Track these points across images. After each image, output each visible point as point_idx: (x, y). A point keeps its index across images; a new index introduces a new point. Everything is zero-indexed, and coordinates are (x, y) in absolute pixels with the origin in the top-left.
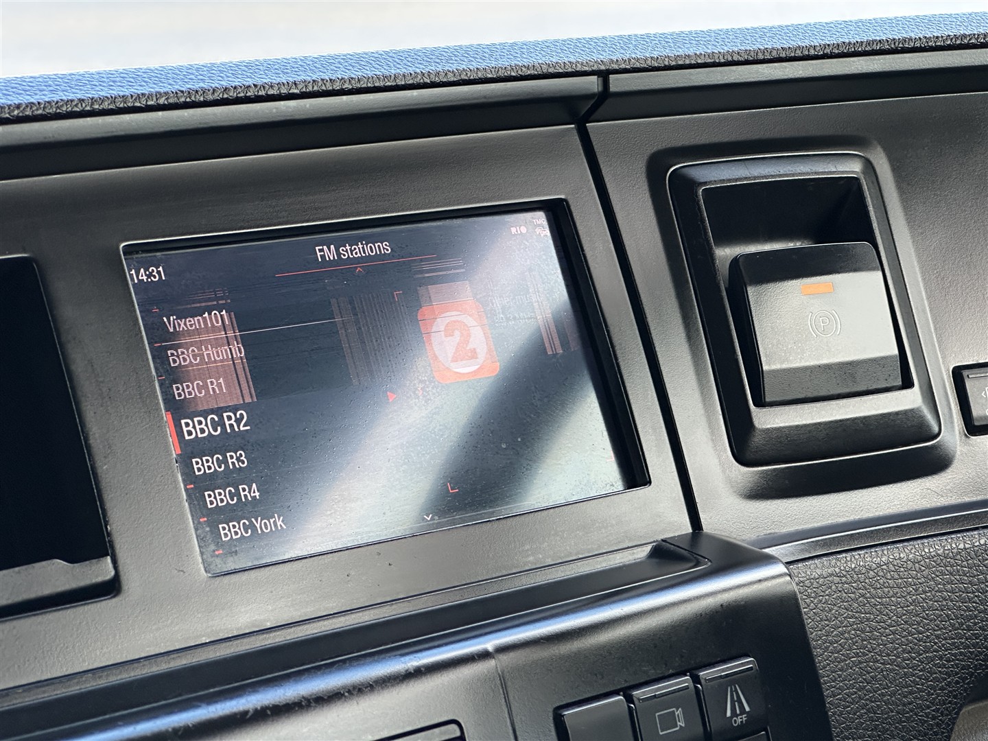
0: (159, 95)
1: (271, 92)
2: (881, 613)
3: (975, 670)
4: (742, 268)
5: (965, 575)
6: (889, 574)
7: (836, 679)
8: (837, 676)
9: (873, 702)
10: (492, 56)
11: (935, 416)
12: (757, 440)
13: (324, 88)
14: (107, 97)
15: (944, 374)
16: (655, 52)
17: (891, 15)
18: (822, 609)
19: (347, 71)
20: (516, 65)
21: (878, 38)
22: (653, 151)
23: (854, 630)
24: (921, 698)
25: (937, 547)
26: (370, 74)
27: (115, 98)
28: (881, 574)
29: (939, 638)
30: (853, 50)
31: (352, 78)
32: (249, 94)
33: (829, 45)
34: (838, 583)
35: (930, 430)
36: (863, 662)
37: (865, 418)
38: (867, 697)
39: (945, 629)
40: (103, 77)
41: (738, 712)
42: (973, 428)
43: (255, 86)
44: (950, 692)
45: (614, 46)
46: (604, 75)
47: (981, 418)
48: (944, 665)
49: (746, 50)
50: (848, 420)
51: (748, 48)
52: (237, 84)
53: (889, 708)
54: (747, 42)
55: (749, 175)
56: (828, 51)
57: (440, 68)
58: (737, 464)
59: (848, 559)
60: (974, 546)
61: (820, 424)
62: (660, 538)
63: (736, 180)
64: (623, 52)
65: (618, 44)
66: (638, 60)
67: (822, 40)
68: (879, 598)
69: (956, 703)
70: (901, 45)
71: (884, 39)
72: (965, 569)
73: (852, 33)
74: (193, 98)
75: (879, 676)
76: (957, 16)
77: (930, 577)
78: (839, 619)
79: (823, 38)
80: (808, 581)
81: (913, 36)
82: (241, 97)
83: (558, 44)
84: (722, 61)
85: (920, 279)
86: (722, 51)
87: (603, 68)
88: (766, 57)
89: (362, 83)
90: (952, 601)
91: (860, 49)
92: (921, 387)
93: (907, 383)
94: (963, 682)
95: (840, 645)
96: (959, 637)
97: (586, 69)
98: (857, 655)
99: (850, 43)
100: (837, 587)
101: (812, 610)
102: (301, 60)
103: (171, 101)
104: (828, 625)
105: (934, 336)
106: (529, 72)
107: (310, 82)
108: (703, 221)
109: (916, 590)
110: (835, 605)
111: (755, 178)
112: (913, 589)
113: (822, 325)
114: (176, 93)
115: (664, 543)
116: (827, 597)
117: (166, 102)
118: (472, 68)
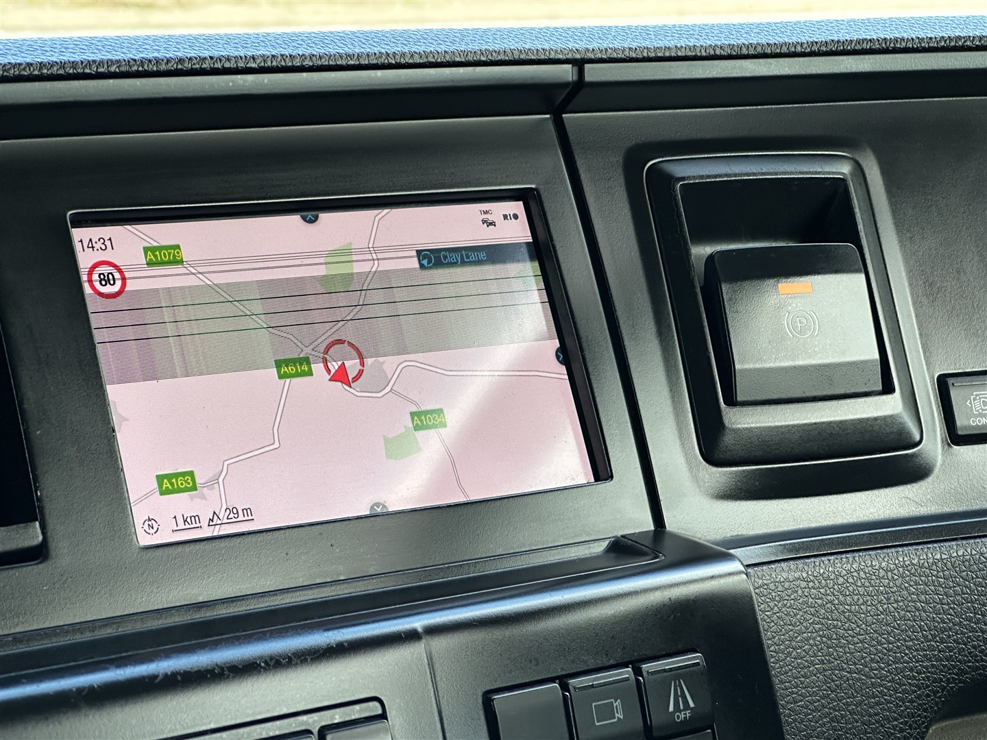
0: (110, 62)
1: (227, 65)
2: (849, 620)
3: (948, 684)
4: (717, 265)
5: (940, 586)
6: (859, 582)
7: (798, 686)
8: (799, 683)
9: (837, 711)
10: (463, 40)
11: (917, 423)
12: (728, 440)
13: (283, 64)
14: (56, 62)
15: (928, 381)
16: (633, 44)
17: (885, 16)
18: (786, 613)
19: (309, 48)
20: (486, 50)
21: (869, 37)
22: (631, 144)
23: (820, 636)
24: (889, 710)
25: (912, 556)
26: (333, 52)
27: (65, 63)
28: (851, 580)
29: (910, 649)
30: (842, 48)
31: (313, 55)
32: (204, 66)
33: (816, 43)
34: (805, 588)
35: (910, 437)
36: (827, 670)
37: (841, 422)
38: (831, 705)
39: (917, 640)
40: (55, 44)
41: (682, 707)
42: (956, 438)
43: (211, 58)
44: (920, 705)
45: (591, 36)
46: (579, 64)
47: (965, 428)
48: (915, 677)
49: (729, 45)
50: (823, 423)
51: (732, 42)
52: (193, 55)
53: (854, 718)
54: (732, 36)
55: (729, 172)
56: (815, 48)
57: (406, 49)
58: (704, 463)
59: (817, 564)
60: (951, 557)
61: (793, 426)
62: (619, 534)
63: (716, 176)
64: (601, 41)
65: (596, 34)
66: (615, 50)
67: (810, 37)
68: (848, 605)
69: (925, 717)
70: (892, 45)
71: (875, 38)
72: (940, 580)
73: (842, 31)
74: (146, 67)
75: (844, 685)
76: (953, 19)
77: (903, 587)
78: (804, 624)
79: (812, 36)
80: (772, 584)
81: (905, 36)
82: (196, 69)
83: (533, 32)
84: (704, 54)
85: (907, 285)
86: (704, 45)
87: (578, 56)
88: (750, 53)
89: (323, 60)
90: (925, 611)
91: (849, 48)
92: (902, 393)
93: (888, 389)
94: (935, 695)
95: (804, 650)
96: (931, 648)
97: (561, 56)
98: (822, 662)
99: (838, 41)
100: (803, 592)
101: (775, 613)
102: (263, 36)
103: (123, 69)
104: (792, 630)
105: (919, 343)
106: (499, 58)
107: (268, 57)
108: (679, 215)
109: (888, 599)
110: (800, 610)
111: (736, 175)
112: (885, 597)
113: (799, 325)
114: (129, 61)
115: (623, 539)
116: (792, 602)
117: (117, 70)
118: (439, 50)
